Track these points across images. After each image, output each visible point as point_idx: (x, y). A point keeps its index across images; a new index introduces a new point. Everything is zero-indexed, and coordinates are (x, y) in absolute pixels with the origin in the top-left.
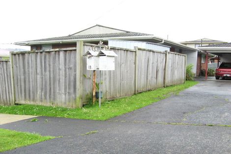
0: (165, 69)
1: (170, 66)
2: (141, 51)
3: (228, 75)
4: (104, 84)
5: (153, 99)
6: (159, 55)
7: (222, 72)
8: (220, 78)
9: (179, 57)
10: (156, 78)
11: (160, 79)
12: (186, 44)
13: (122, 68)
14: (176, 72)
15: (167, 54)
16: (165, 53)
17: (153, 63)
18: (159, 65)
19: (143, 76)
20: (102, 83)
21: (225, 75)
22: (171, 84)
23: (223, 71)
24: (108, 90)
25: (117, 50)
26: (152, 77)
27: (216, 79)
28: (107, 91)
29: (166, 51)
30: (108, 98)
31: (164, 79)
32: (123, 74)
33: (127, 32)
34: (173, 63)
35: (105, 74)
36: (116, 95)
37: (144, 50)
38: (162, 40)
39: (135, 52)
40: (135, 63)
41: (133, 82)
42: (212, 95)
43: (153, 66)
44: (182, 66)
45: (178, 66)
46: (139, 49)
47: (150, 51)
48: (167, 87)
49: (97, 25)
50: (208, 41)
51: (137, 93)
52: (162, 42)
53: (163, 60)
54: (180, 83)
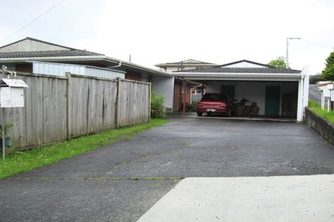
0: (116, 104)
1: (125, 98)
2: (76, 79)
3: (213, 110)
4: (15, 126)
5: (92, 145)
6: (107, 83)
7: (204, 107)
8: (204, 114)
9: (138, 87)
10: (103, 116)
11: (109, 118)
12: (165, 67)
13: (45, 103)
14: (135, 107)
15: (120, 82)
16: (117, 81)
17: (96, 96)
18: (107, 98)
19: (80, 114)
20: (12, 125)
21: (208, 110)
22: (127, 124)
23: (206, 105)
24: (22, 135)
25: (36, 78)
26: (95, 115)
27: (199, 115)
28: (21, 137)
29: (118, 79)
30: (23, 145)
31: (116, 117)
32: (46, 112)
33: (72, 49)
34: (130, 94)
35: (18, 112)
36: (37, 142)
37: (81, 77)
38: (118, 62)
39: (67, 80)
40: (67, 96)
41: (64, 122)
42: (173, 138)
43: (96, 100)
44: (144, 99)
45: (137, 98)
46: (74, 76)
47: (92, 78)
48: (120, 127)
49: (27, 38)
50: (196, 63)
51: (70, 137)
52: (118, 64)
53: (113, 90)
54: (141, 122)
